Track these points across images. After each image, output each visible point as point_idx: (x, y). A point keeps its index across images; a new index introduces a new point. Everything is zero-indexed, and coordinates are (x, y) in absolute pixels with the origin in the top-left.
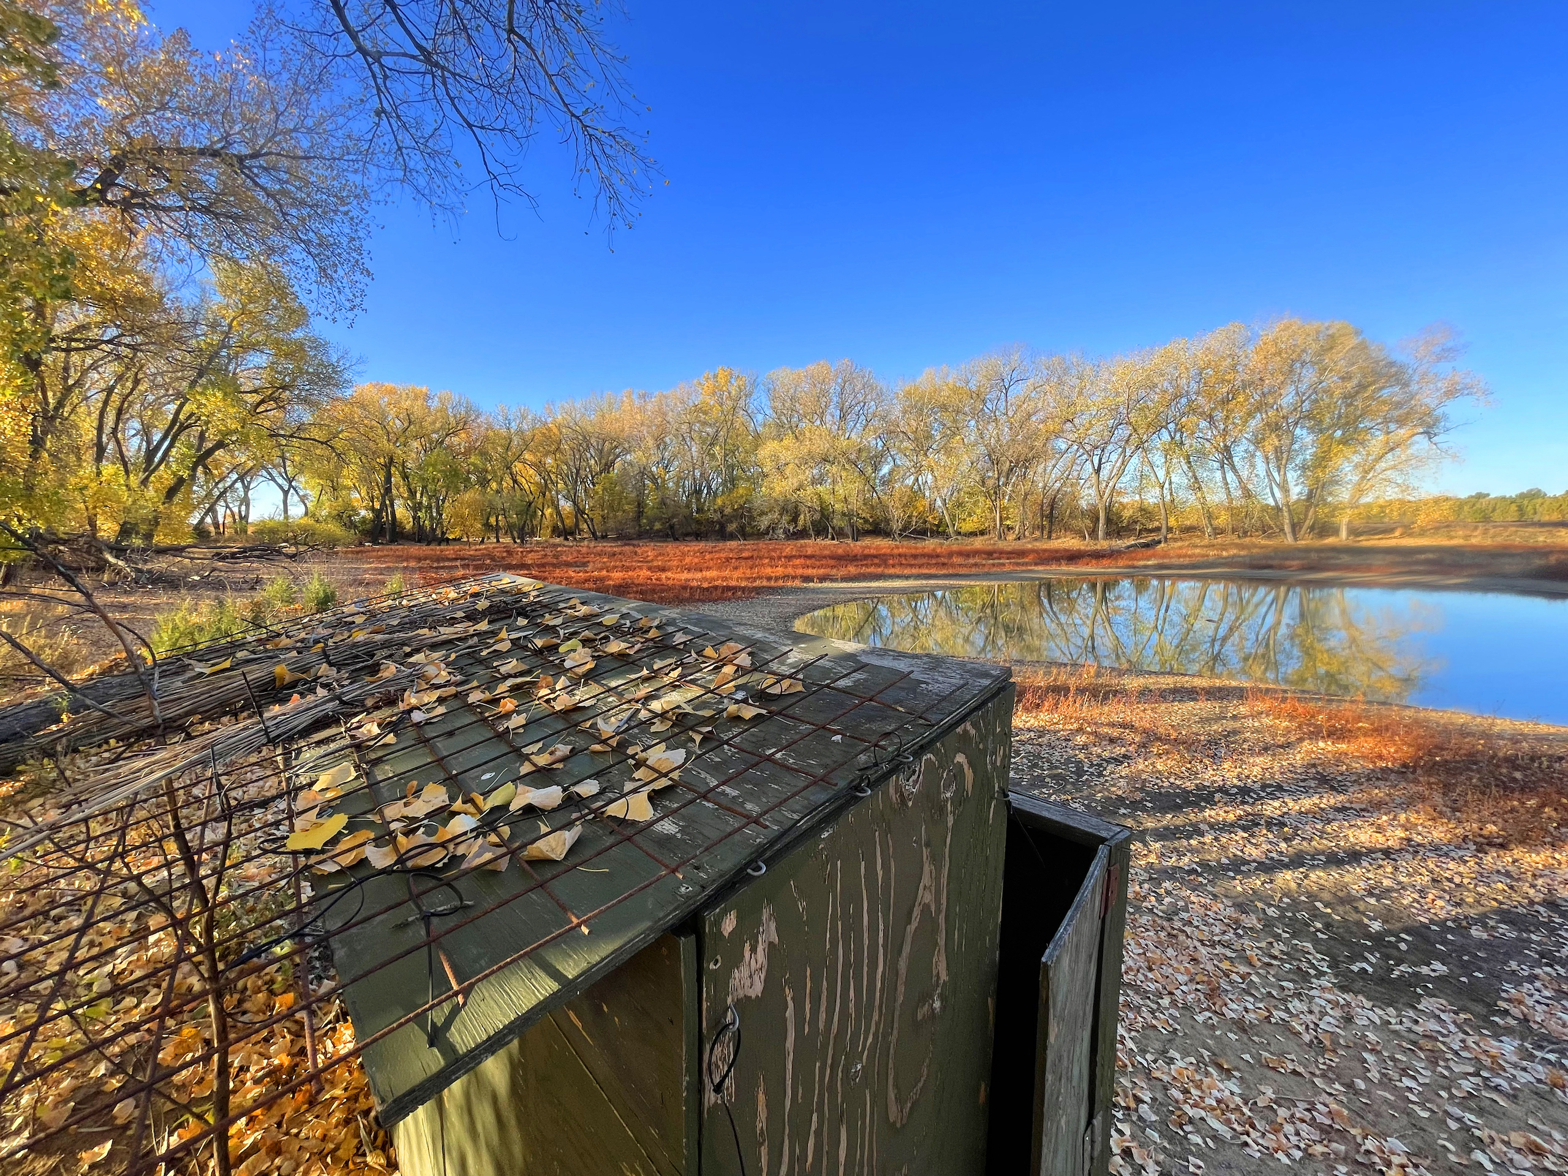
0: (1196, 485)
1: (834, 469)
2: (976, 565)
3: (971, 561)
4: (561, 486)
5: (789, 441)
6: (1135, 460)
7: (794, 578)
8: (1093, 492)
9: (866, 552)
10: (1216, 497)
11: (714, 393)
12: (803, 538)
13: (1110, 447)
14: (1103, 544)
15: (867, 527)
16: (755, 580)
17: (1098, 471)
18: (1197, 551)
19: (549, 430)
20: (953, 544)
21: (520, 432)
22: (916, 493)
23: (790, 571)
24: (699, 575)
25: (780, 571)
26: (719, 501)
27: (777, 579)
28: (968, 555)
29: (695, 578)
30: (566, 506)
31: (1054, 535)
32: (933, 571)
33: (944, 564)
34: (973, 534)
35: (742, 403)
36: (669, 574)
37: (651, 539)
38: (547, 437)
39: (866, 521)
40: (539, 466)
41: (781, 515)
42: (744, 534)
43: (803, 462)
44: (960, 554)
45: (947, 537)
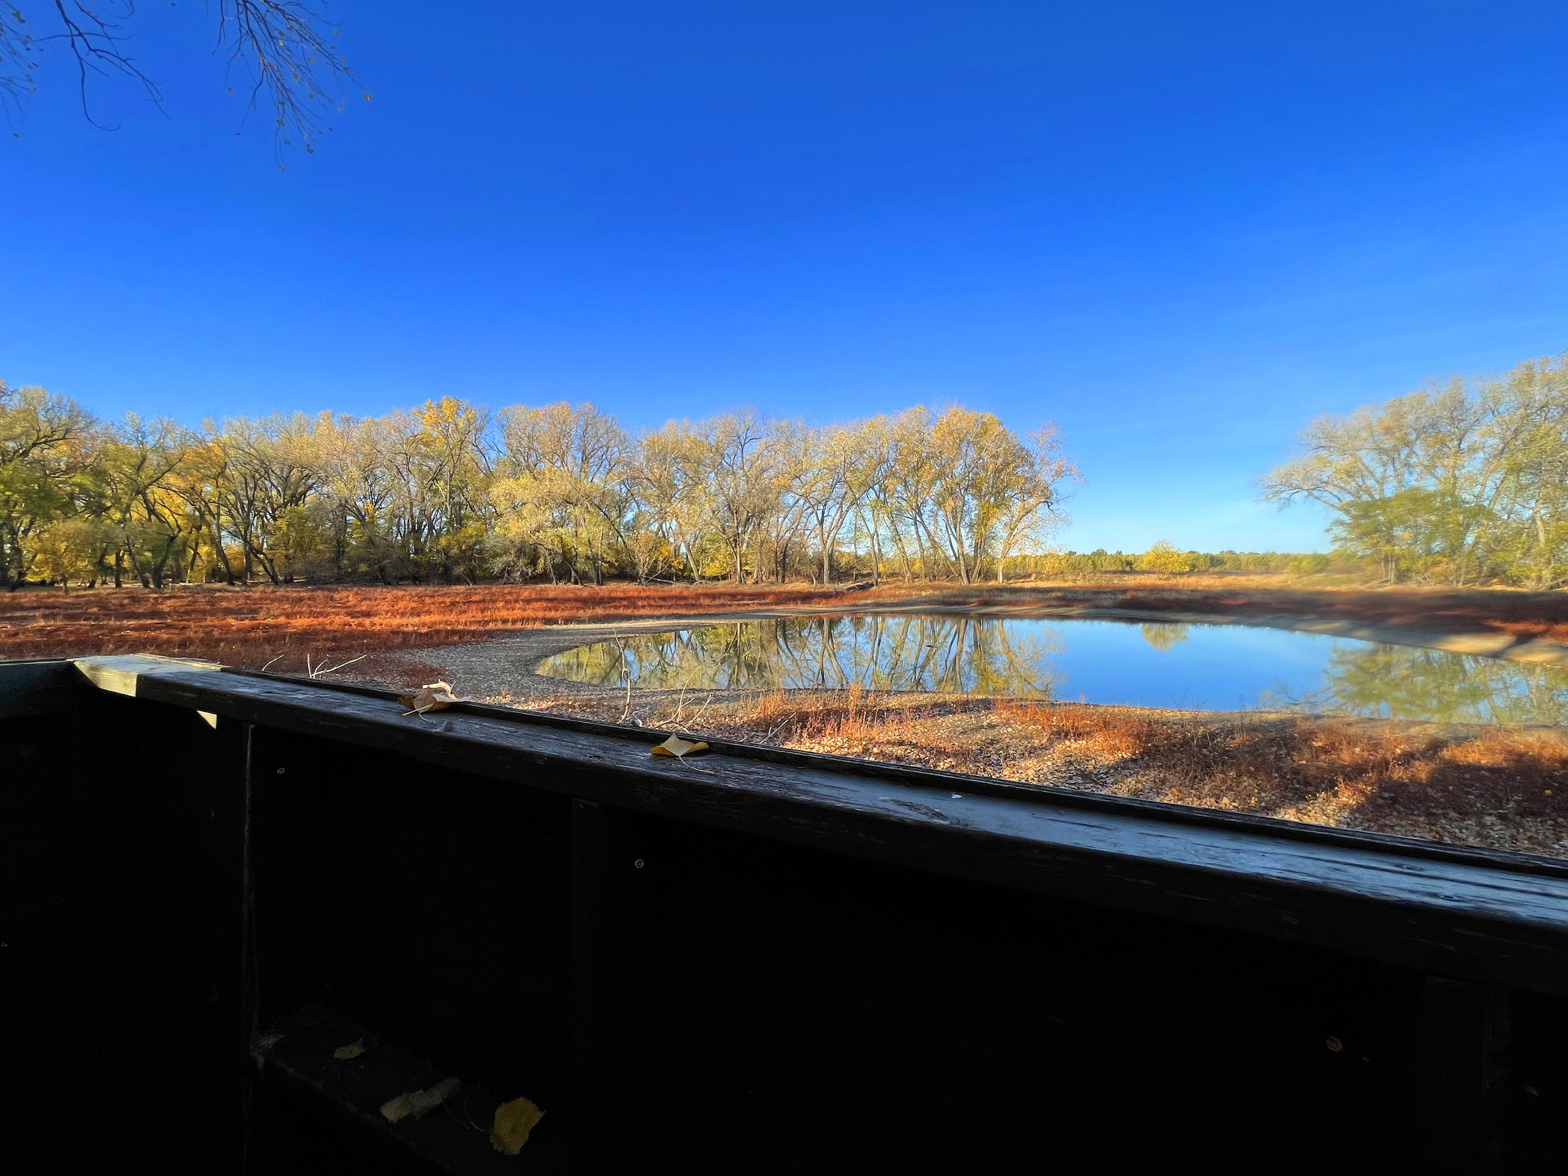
0: (897, 538)
1: (577, 511)
2: (723, 605)
3: (717, 602)
4: (224, 519)
5: (526, 479)
6: (850, 515)
7: (535, 620)
8: (818, 541)
9: (614, 595)
10: (912, 549)
11: (437, 424)
12: (543, 582)
13: (830, 503)
14: (828, 587)
15: (612, 571)
16: (487, 623)
17: (821, 523)
18: (903, 591)
19: (209, 450)
20: (698, 587)
21: (159, 449)
22: (661, 540)
23: (529, 613)
24: (416, 620)
25: (518, 613)
26: (443, 541)
27: (514, 622)
28: (713, 596)
29: (410, 623)
30: (232, 545)
31: (787, 580)
32: (684, 611)
33: (693, 605)
34: (715, 578)
35: (471, 437)
36: (376, 620)
37: (355, 583)
38: (205, 457)
39: (611, 564)
40: (192, 494)
41: (518, 557)
42: (473, 577)
43: (543, 502)
44: (706, 595)
45: (692, 581)
